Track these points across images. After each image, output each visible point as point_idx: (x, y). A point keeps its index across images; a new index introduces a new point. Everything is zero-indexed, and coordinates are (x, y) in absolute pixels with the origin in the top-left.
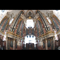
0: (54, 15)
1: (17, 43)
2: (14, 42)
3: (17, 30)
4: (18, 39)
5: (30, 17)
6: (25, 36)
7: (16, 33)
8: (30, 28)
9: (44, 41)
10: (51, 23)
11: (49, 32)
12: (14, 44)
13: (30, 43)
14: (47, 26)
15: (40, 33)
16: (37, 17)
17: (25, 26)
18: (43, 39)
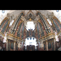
0: (55, 17)
1: (17, 45)
2: (15, 44)
3: (17, 32)
4: (19, 41)
5: (30, 19)
6: (26, 38)
7: (16, 35)
8: (30, 30)
9: (44, 43)
10: (52, 25)
11: (49, 34)
12: (14, 46)
13: (31, 45)
14: (48, 28)
15: (40, 35)
16: (38, 19)
17: (25, 28)
18: (44, 41)
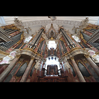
3: (38, 48)
4: (38, 58)
5: (52, 38)
14: (71, 43)
16: (60, 37)
18: (68, 58)
